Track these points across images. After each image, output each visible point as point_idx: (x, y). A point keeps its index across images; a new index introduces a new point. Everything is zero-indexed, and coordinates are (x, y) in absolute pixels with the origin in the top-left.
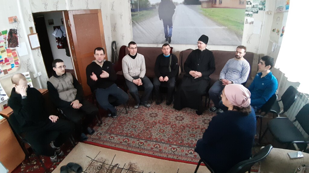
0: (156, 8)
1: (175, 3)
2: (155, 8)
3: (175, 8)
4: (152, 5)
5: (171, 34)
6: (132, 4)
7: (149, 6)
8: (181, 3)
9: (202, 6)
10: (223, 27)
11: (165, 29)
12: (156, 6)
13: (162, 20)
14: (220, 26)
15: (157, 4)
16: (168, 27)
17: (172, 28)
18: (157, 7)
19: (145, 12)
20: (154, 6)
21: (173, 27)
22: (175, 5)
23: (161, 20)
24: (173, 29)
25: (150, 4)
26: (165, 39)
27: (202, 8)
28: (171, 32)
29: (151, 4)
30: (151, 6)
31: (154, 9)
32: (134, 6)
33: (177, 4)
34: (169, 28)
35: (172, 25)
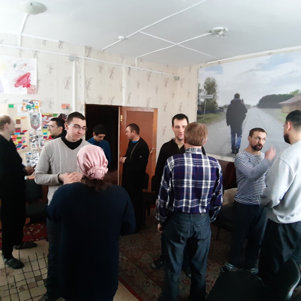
0: (225, 111)
2: (223, 111)
4: (220, 107)
5: (239, 145)
6: (198, 105)
7: (216, 109)
8: (254, 106)
9: (283, 111)
11: (232, 138)
12: (224, 109)
13: (230, 126)
15: (225, 107)
16: (236, 136)
17: (241, 137)
19: (211, 115)
24: (242, 139)
25: (217, 106)
26: (232, 150)
27: (283, 113)
29: (219, 107)
30: (219, 109)
31: (221, 112)
32: (200, 108)
33: (249, 106)
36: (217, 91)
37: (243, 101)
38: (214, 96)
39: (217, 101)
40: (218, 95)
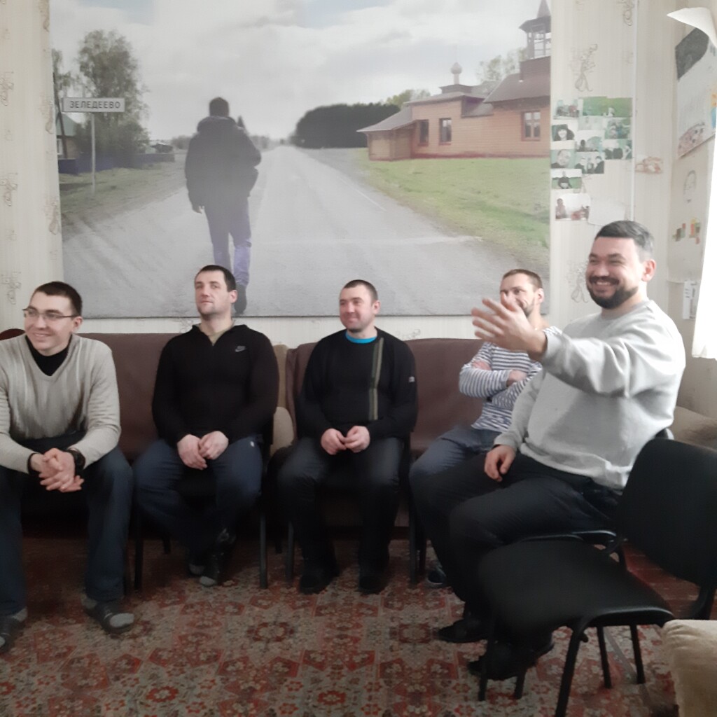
0: (177, 157)
1: (256, 138)
2: (172, 159)
3: (258, 159)
4: (157, 146)
5: (247, 274)
6: (62, 138)
7: (143, 151)
8: (282, 142)
9: (370, 154)
10: (463, 238)
11: (216, 250)
12: (175, 150)
13: (202, 211)
14: (450, 235)
15: (179, 143)
16: (231, 243)
17: (249, 245)
18: (180, 156)
19: (123, 174)
20: (164, 152)
21: (253, 240)
22: (258, 147)
23: (196, 209)
24: (253, 251)
25: (147, 141)
27: (371, 159)
28: (245, 263)
29: (153, 143)
30: (153, 151)
31: (163, 164)
32: (71, 149)
33: (265, 142)
34: (236, 244)
36: (139, 86)
37: (241, 123)
38: (128, 103)
39: (143, 123)
40: (144, 98)
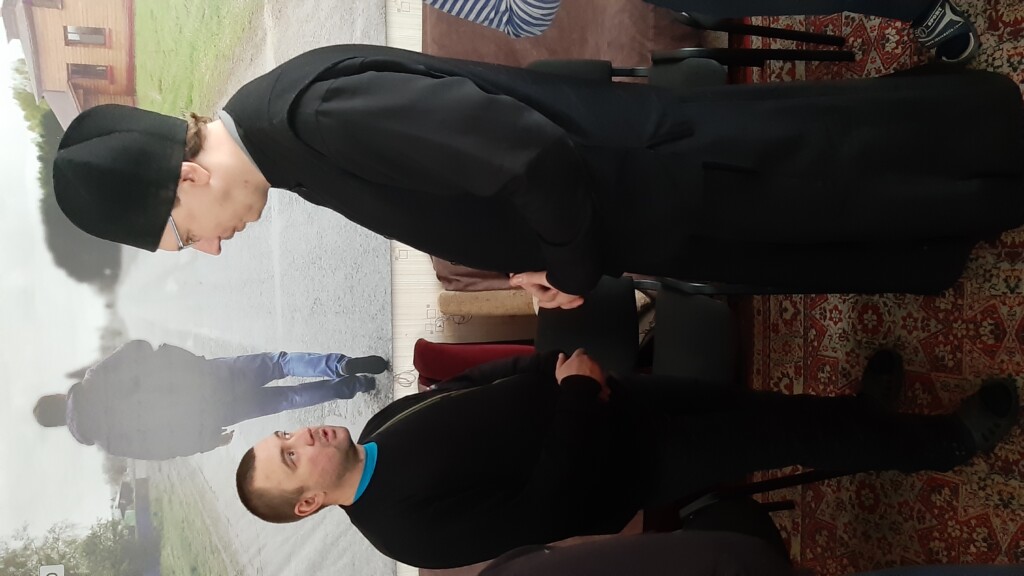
0: (141, 474)
1: (104, 349)
4: (122, 508)
7: (131, 529)
8: (110, 306)
11: (293, 406)
12: (127, 479)
15: (116, 472)
16: (281, 383)
17: (283, 354)
18: (138, 469)
19: (172, 557)
20: (130, 496)
22: (119, 344)
23: (226, 440)
25: (114, 524)
26: (359, 394)
28: (312, 361)
29: (118, 513)
30: (130, 512)
31: (153, 495)
33: (111, 333)
34: (282, 376)
35: (264, 358)
36: (17, 545)
37: (78, 374)
38: (50, 561)
39: (83, 533)
40: (39, 534)
